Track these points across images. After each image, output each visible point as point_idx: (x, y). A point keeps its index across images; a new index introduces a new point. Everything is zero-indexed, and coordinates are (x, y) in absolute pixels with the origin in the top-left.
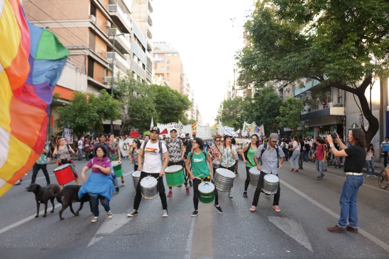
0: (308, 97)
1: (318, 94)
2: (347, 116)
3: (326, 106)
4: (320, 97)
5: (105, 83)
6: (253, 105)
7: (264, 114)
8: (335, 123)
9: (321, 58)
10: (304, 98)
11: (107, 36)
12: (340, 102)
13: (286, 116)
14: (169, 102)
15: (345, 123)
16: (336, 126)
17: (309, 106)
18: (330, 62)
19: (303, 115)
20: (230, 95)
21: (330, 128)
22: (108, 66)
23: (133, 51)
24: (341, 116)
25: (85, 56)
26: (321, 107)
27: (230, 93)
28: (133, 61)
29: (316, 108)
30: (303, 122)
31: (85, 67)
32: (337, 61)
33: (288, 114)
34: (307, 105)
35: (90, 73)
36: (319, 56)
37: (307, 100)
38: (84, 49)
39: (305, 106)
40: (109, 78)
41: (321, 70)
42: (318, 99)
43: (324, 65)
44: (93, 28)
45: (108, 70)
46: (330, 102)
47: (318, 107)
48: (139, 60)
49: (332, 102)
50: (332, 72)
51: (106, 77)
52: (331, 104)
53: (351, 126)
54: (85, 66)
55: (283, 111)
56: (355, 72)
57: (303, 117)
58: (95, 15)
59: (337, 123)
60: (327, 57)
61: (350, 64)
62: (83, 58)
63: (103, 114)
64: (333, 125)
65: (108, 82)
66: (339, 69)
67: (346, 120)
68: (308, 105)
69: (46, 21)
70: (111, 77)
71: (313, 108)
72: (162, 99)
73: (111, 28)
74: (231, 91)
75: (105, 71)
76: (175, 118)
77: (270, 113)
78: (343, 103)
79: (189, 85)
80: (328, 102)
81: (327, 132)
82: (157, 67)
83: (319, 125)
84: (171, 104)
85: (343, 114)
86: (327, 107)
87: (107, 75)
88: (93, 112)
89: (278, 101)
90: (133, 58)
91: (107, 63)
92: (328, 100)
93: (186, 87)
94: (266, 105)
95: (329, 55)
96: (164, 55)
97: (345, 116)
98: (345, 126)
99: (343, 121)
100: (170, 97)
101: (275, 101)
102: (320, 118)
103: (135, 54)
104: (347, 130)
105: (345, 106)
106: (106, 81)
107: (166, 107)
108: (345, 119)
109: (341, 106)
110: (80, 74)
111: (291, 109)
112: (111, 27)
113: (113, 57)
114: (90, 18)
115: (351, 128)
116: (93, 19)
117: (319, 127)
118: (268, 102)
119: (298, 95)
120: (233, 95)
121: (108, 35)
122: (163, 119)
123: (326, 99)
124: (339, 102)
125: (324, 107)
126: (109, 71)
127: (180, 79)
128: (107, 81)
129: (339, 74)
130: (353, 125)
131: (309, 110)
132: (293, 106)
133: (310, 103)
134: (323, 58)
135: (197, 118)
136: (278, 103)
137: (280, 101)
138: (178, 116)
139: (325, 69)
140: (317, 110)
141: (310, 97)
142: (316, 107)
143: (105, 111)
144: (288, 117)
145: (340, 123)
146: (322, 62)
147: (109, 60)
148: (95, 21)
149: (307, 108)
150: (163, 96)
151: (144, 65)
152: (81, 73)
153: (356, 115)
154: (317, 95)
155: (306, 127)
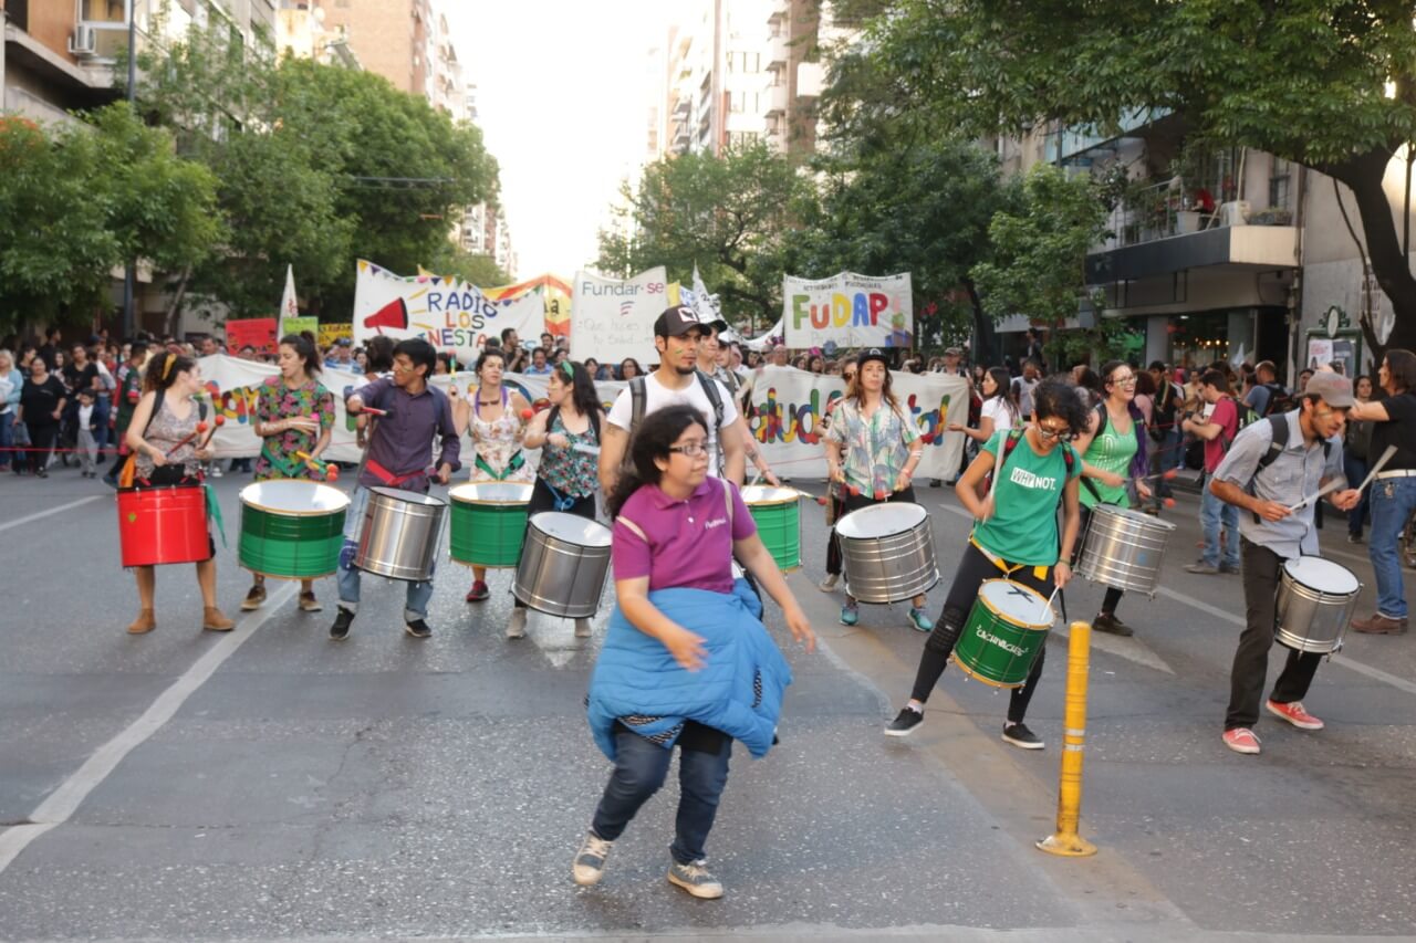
0: (1125, 171)
1: (1179, 157)
2: (1307, 269)
3: (1213, 216)
4: (1186, 175)
5: (80, 59)
6: (849, 200)
7: (908, 244)
8: (1250, 299)
9: (1209, 72)
10: (1110, 174)
12: (1281, 201)
13: (1020, 260)
15: (1299, 305)
16: (1255, 315)
17: (1130, 214)
18: (1238, 87)
19: (1098, 258)
20: (687, 120)
21: (1226, 323)
24: (1279, 271)
26: (1188, 224)
27: (687, 108)
29: (1162, 224)
30: (1095, 290)
32: (1267, 82)
33: (1025, 250)
34: (1119, 208)
35: (16, 5)
36: (1203, 66)
37: (1122, 181)
39: (1110, 210)
40: (98, 32)
41: (1206, 113)
42: (1174, 182)
43: (1220, 96)
46: (1233, 199)
47: (1174, 220)
49: (1242, 198)
50: (1248, 121)
51: (85, 26)
52: (1235, 210)
53: (1321, 321)
55: (1009, 235)
56: (1325, 132)
57: (1098, 266)
59: (1258, 303)
60: (1231, 66)
61: (1313, 100)
63: (135, 232)
64: (1244, 310)
66: (1273, 112)
67: (1300, 289)
68: (1125, 209)
70: (114, 27)
71: (1151, 227)
74: (696, 103)
76: (412, 246)
77: (939, 244)
78: (1293, 208)
79: (452, 57)
80: (1224, 201)
81: (1213, 341)
83: (1174, 309)
84: (395, 171)
85: (1291, 261)
86: (1217, 223)
87: (87, 14)
88: (93, 222)
89: (978, 180)
92: (1224, 187)
93: (438, 67)
94: (916, 198)
95: (1238, 62)
97: (1298, 271)
98: (1298, 316)
99: (1287, 292)
100: (388, 135)
101: (964, 180)
102: (1181, 277)
104: (1303, 337)
105: (1299, 225)
106: (85, 46)
107: (366, 188)
108: (1296, 285)
109: (1283, 221)
111: (1045, 227)
115: (1319, 328)
117: (1174, 317)
118: (929, 186)
119: (1076, 155)
120: (706, 119)
123: (1216, 182)
124: (1273, 201)
125: (1204, 222)
127: (411, 24)
128: (92, 46)
129: (1272, 133)
130: (1327, 316)
131: (1130, 232)
132: (1057, 215)
133: (1134, 201)
134: (1217, 70)
135: (489, 244)
136: (976, 194)
137: (989, 185)
138: (425, 237)
139: (1222, 112)
140: (1166, 236)
141: (1136, 171)
142: (1166, 218)
143: (149, 216)
144: (1024, 266)
145: (1275, 301)
146: (1211, 87)
149: (1120, 225)
153: (1350, 270)
154: (1174, 163)
155: (1108, 313)
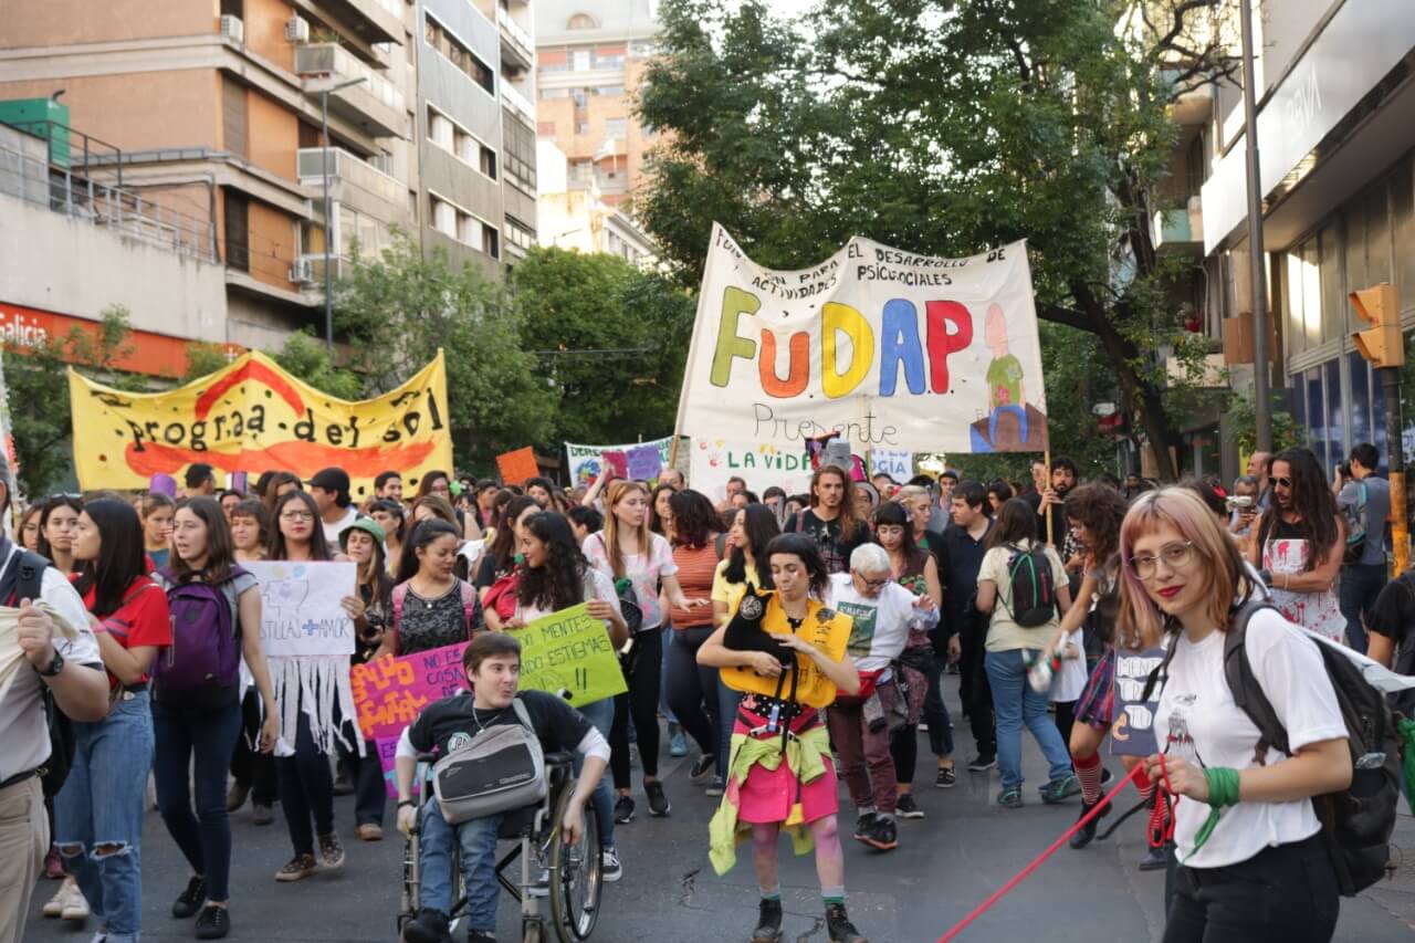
5: (299, 286)
11: (297, 82)
14: (614, 335)
22: (307, 211)
23: (428, 102)
25: (210, 186)
28: (428, 146)
31: (212, 234)
35: (236, 254)
38: (205, 159)
40: (313, 262)
44: (235, 65)
45: (307, 227)
48: (459, 133)
51: (302, 260)
54: (215, 227)
58: (239, 14)
62: (203, 197)
65: (310, 279)
69: (42, 52)
70: (323, 257)
72: (580, 323)
73: (311, 46)
75: (297, 233)
82: (585, 120)
84: (623, 343)
87: (306, 249)
90: (431, 135)
91: (302, 199)
96: (623, 51)
103: (438, 109)
106: (302, 276)
107: (600, 359)
110: (198, 269)
112: (313, 39)
113: (328, 168)
114: (221, 27)
116: (232, 32)
121: (301, 76)
122: (590, 417)
126: (310, 230)
128: (307, 275)
147: (310, 185)
148: (241, 38)
150: (584, 304)
151: (487, 155)
152: (199, 262)
